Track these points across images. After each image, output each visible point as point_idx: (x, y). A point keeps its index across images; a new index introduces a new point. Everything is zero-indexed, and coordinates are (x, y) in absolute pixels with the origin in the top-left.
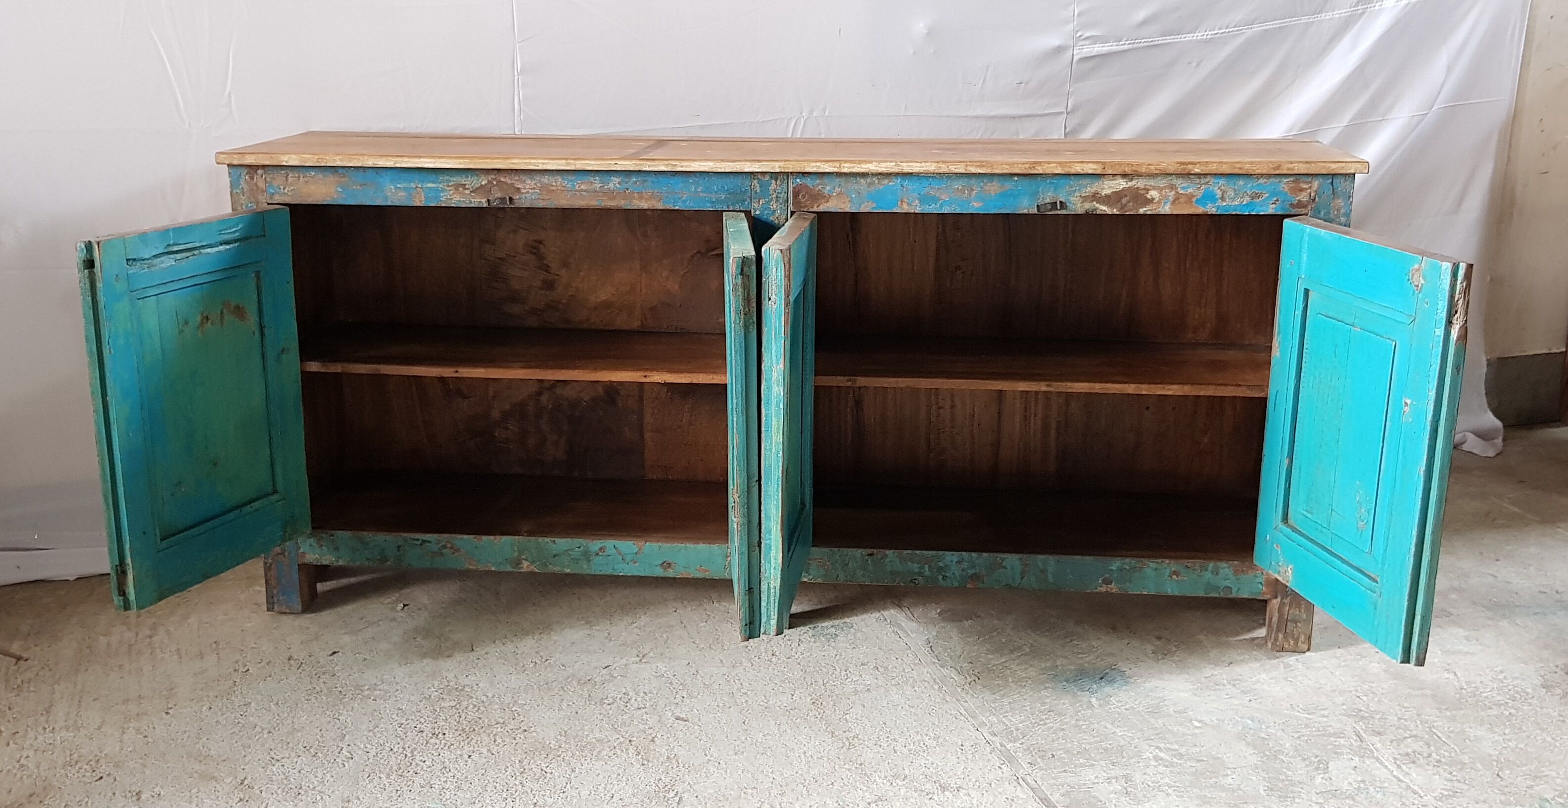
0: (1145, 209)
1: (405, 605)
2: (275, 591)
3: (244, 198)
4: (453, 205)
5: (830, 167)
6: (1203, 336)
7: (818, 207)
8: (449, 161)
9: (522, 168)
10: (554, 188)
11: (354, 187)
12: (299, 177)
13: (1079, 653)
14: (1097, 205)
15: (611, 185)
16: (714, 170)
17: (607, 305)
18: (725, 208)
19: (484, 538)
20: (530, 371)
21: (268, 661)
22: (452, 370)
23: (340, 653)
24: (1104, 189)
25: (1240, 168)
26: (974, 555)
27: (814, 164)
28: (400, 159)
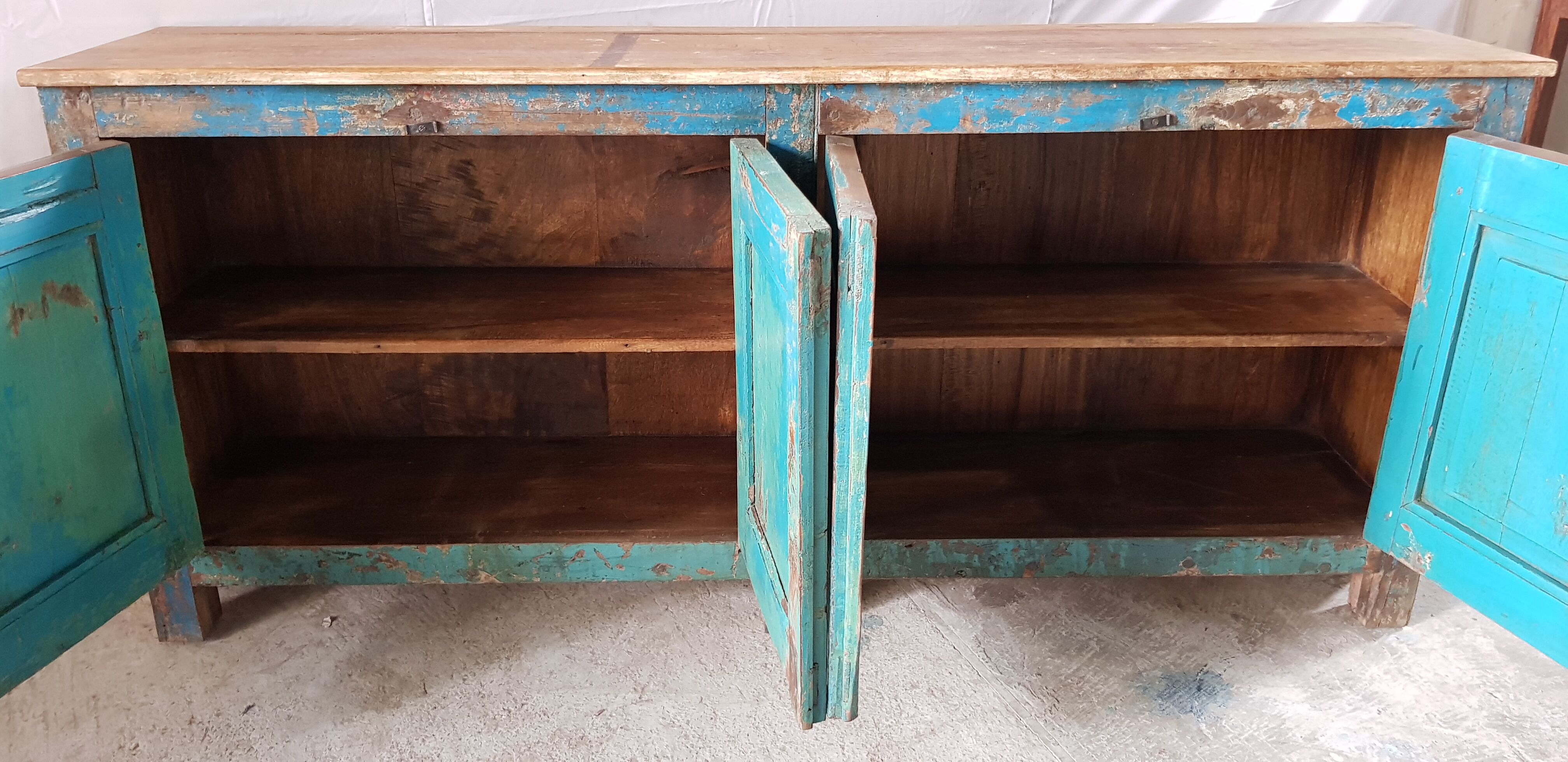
0: (1275, 123)
1: (333, 619)
2: (167, 619)
3: (65, 131)
4: (358, 134)
5: (874, 75)
6: (1261, 255)
7: (853, 129)
8: (350, 74)
9: (453, 82)
10: (499, 109)
11: (219, 113)
12: (140, 101)
13: (1158, 649)
14: (1216, 119)
15: (577, 104)
16: (718, 82)
17: (557, 238)
18: (731, 132)
19: (429, 548)
20: (476, 342)
21: (163, 727)
22: (373, 345)
23: (256, 708)
24: (1226, 98)
25: (1403, 71)
26: (1033, 541)
27: (852, 73)
28: (280, 73)
